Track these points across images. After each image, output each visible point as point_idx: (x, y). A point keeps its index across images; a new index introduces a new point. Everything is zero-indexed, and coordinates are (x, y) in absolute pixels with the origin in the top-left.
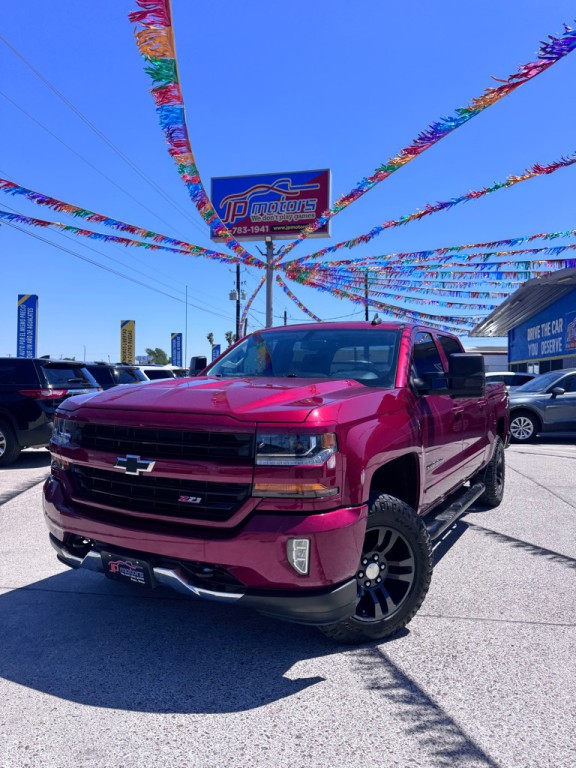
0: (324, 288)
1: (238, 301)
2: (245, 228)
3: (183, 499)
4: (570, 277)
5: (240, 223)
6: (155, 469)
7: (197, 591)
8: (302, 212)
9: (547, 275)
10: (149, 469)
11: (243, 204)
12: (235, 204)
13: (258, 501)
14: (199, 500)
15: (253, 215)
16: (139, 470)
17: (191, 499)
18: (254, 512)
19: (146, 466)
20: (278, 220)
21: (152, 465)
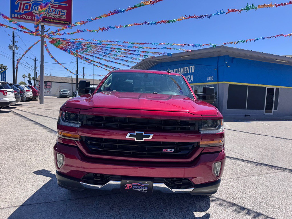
0: (66, 51)
1: (13, 50)
2: (30, 17)
3: (164, 150)
4: (161, 59)
5: (26, 14)
6: (153, 138)
7: (174, 190)
8: (59, 15)
9: (153, 57)
10: (150, 138)
11: (29, 5)
12: (24, 4)
13: (202, 149)
14: (173, 150)
15: (34, 11)
16: (144, 139)
17: (169, 150)
18: (201, 154)
19: (148, 137)
20: (47, 16)
21: (151, 136)
